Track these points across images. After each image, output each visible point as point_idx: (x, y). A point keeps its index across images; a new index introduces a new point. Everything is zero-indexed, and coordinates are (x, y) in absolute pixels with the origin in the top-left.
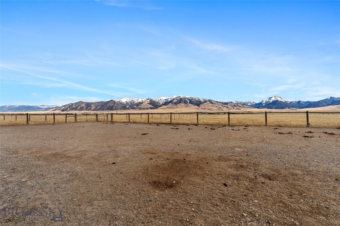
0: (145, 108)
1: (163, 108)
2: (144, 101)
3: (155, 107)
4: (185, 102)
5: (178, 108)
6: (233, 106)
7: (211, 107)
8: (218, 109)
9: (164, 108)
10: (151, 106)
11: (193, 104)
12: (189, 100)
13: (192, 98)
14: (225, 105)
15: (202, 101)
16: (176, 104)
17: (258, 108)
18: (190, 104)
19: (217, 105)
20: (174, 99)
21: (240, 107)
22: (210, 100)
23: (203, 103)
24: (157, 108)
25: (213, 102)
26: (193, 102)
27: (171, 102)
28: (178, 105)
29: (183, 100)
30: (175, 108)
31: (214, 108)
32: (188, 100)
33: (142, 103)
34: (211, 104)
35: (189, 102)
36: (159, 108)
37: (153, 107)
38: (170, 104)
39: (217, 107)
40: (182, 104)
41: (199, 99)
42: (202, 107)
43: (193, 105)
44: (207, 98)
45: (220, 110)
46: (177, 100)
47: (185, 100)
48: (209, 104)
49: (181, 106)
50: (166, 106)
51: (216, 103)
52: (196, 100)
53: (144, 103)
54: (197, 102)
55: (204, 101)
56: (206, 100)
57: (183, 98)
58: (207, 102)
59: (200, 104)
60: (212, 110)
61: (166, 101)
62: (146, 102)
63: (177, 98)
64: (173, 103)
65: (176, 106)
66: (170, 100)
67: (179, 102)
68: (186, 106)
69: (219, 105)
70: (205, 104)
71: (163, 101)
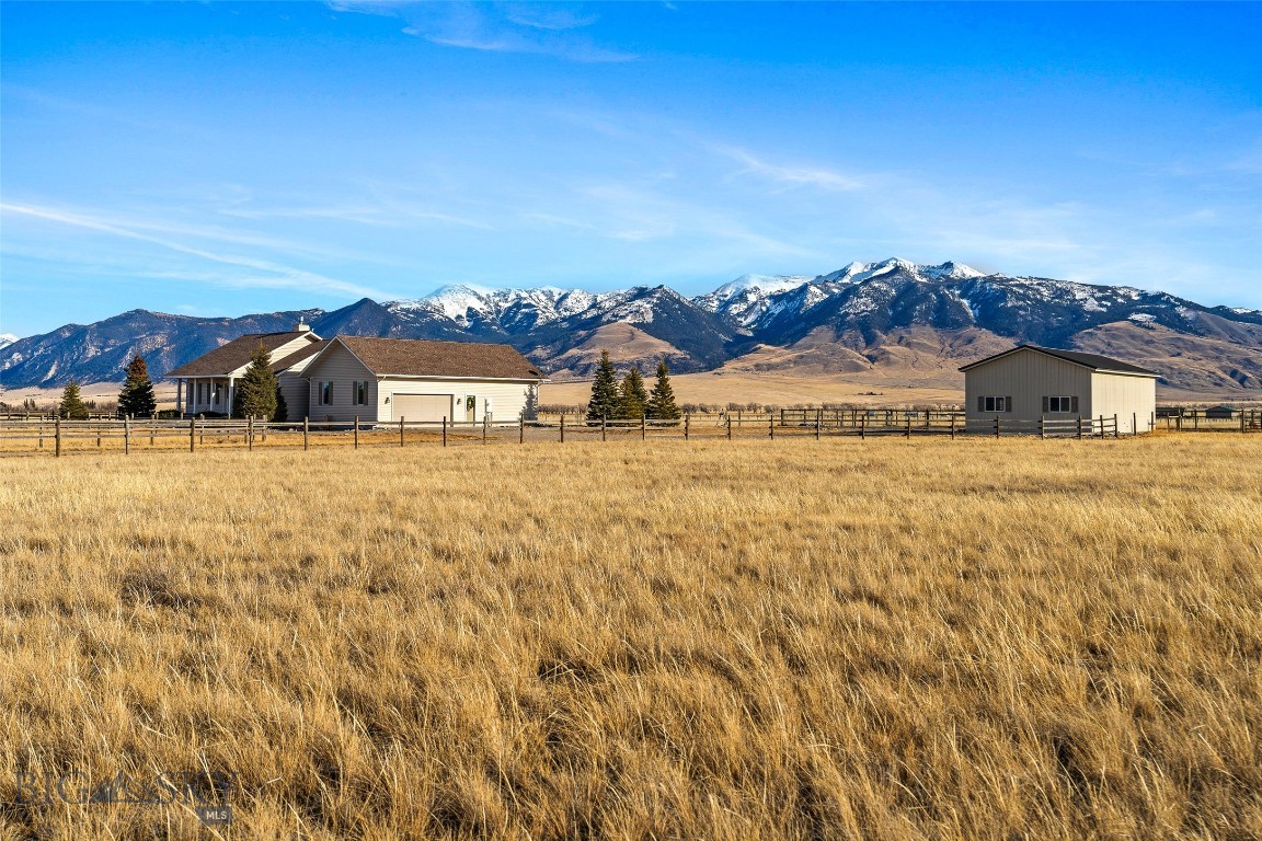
1: (758, 367)
2: (607, 305)
3: (699, 355)
4: (944, 317)
5: (889, 363)
7: (1167, 359)
8: (1233, 374)
9: (770, 367)
10: (663, 348)
12: (974, 300)
13: (1002, 281)
15: (1091, 305)
16: (867, 329)
18: (986, 337)
19: (1219, 343)
20: (850, 291)
22: (1158, 297)
23: (1097, 319)
24: (713, 365)
25: (1190, 315)
26: (1011, 312)
27: (828, 311)
28: (889, 344)
29: (926, 297)
30: (858, 368)
31: (1195, 367)
32: (965, 302)
33: (596, 321)
34: (1163, 332)
35: (973, 314)
36: (729, 366)
37: (679, 354)
38: (822, 335)
39: (1218, 354)
40: (924, 334)
41: (1061, 292)
44: (1133, 285)
45: (1247, 384)
46: (875, 300)
47: (939, 296)
48: (1152, 329)
49: (908, 345)
50: (780, 350)
51: (1210, 323)
52: (1041, 301)
53: (609, 322)
54: (1046, 317)
55: (1104, 310)
56: (1123, 296)
57: (924, 280)
58: (1130, 312)
59: (1071, 333)
60: (1175, 386)
61: (786, 310)
62: (629, 319)
63: (877, 285)
64: (841, 326)
65: (866, 352)
66: (816, 300)
67: (891, 313)
68: (948, 349)
69: (1242, 337)
70: (1117, 329)
71: (758, 307)
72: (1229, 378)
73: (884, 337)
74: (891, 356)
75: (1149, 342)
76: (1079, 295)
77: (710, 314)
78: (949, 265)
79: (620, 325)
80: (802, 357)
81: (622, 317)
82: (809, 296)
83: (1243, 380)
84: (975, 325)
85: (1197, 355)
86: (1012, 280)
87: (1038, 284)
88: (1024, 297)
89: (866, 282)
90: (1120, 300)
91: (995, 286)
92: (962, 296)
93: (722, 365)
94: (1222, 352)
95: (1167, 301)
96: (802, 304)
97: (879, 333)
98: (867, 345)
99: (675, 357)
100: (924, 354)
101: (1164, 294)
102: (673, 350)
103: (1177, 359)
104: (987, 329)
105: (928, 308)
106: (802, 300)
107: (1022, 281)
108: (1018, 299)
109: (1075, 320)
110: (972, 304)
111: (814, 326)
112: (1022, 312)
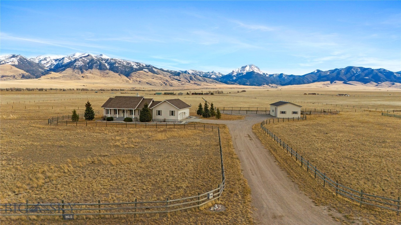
0: (8, 76)
1: (51, 78)
2: (2, 59)
3: (34, 74)
4: (101, 68)
6: (189, 79)
7: (151, 79)
8: (164, 83)
9: (55, 78)
10: (22, 72)
11: (117, 72)
12: (108, 64)
13: (115, 60)
14: (176, 77)
15: (135, 67)
16: (81, 69)
17: (226, 83)
18: (111, 73)
19: (162, 76)
20: (76, 60)
21: (200, 80)
22: (149, 66)
23: (136, 70)
24: (37, 77)
25: (156, 70)
26: (117, 67)
27: (70, 65)
28: (87, 73)
29: (96, 62)
30: (79, 79)
31: (157, 81)
32: (106, 64)
34: (150, 74)
35: (108, 67)
36: (43, 77)
37: (27, 74)
38: (69, 71)
39: (161, 79)
40: (95, 71)
41: (128, 63)
42: (134, 78)
43: (117, 74)
44: (144, 63)
45: (167, 85)
46: (83, 62)
47: (100, 62)
48: (148, 73)
49: (92, 74)
50: (58, 74)
51: (160, 72)
52: (124, 65)
53: (3, 64)
54: (125, 69)
55: (138, 68)
56: (142, 65)
57: (96, 58)
58: (143, 69)
59: (131, 73)
60: (153, 85)
61: (59, 64)
62: (10, 63)
63: (84, 59)
64: (75, 68)
65: (82, 75)
66: (67, 61)
67: (87, 66)
68: (103, 75)
69: (166, 75)
70: (141, 72)
71: (50, 62)
72: (163, 84)
73: (86, 72)
74: (88, 76)
75: (148, 76)
76: (132, 64)
77: (36, 63)
78: (101, 55)
79: (7, 65)
80: (64, 76)
81: (7, 63)
82: (65, 60)
83: (166, 84)
84: (109, 70)
85: (157, 79)
86: (117, 60)
87: (123, 61)
88: (120, 64)
89: (81, 58)
90: (141, 66)
91: (113, 61)
92: (105, 63)
93: (40, 77)
94: (162, 78)
95: (151, 67)
96: (63, 62)
97: (84, 70)
98: (82, 73)
99: (26, 74)
100: (97, 76)
101: (150, 65)
102: (25, 72)
103: (153, 79)
104: (111, 71)
105: (97, 65)
106: (63, 61)
107: (120, 60)
108: (119, 64)
109: (131, 70)
110: (108, 65)
111: (67, 68)
112: (120, 67)
